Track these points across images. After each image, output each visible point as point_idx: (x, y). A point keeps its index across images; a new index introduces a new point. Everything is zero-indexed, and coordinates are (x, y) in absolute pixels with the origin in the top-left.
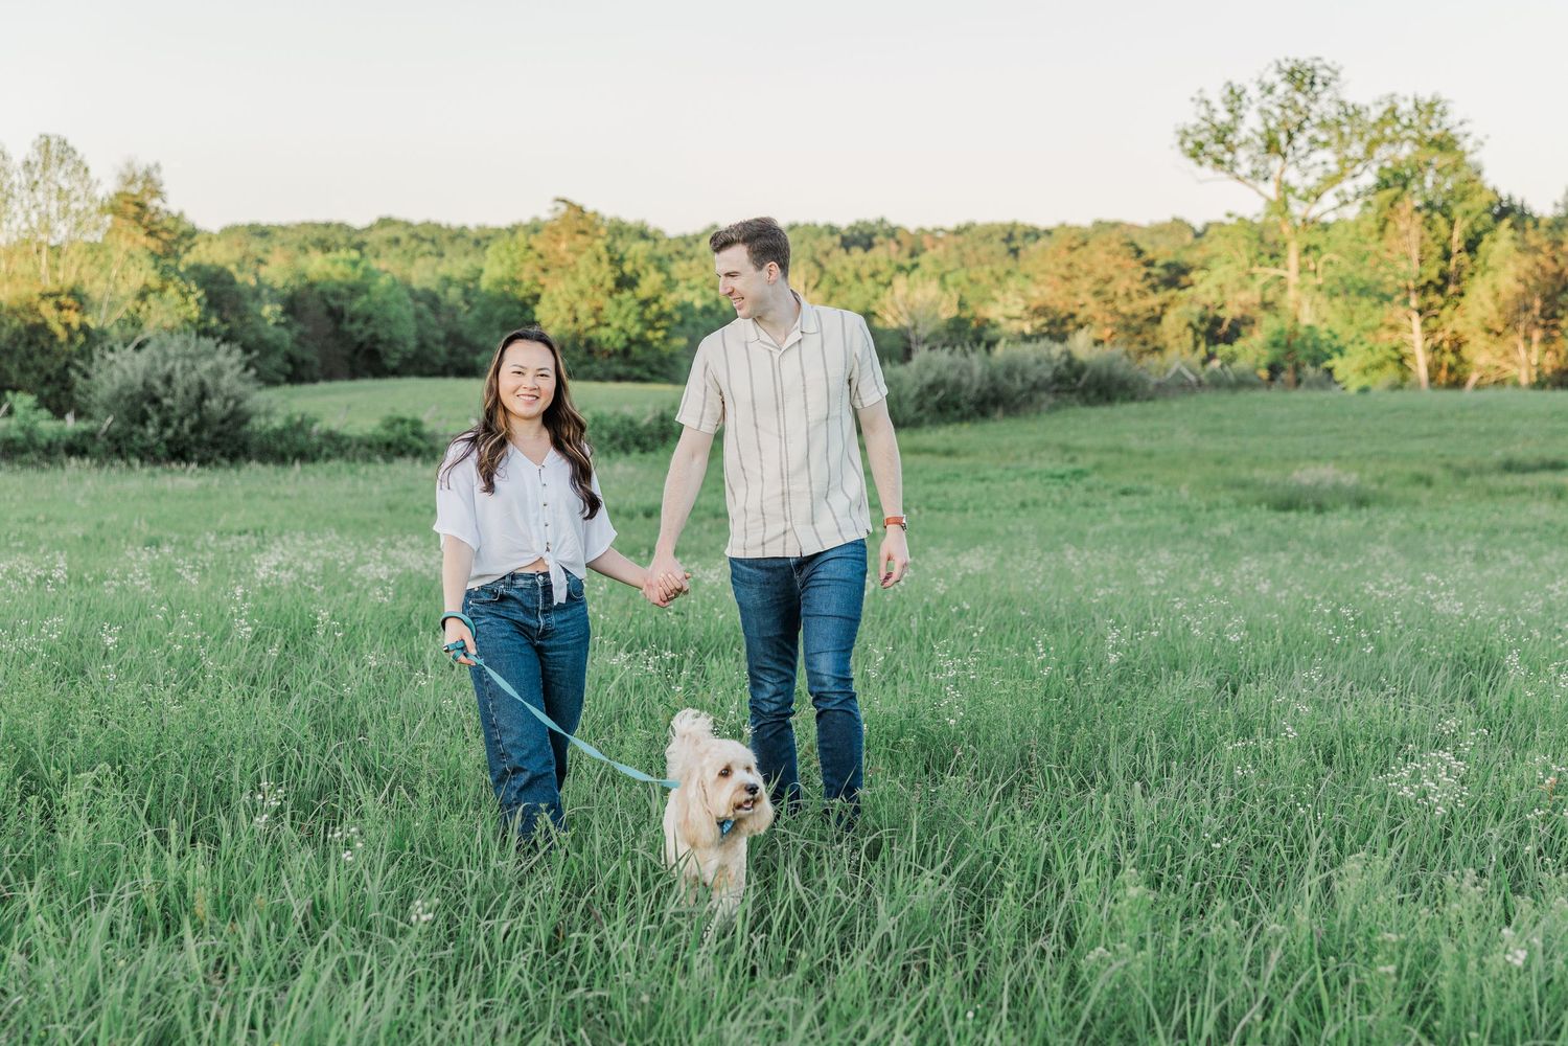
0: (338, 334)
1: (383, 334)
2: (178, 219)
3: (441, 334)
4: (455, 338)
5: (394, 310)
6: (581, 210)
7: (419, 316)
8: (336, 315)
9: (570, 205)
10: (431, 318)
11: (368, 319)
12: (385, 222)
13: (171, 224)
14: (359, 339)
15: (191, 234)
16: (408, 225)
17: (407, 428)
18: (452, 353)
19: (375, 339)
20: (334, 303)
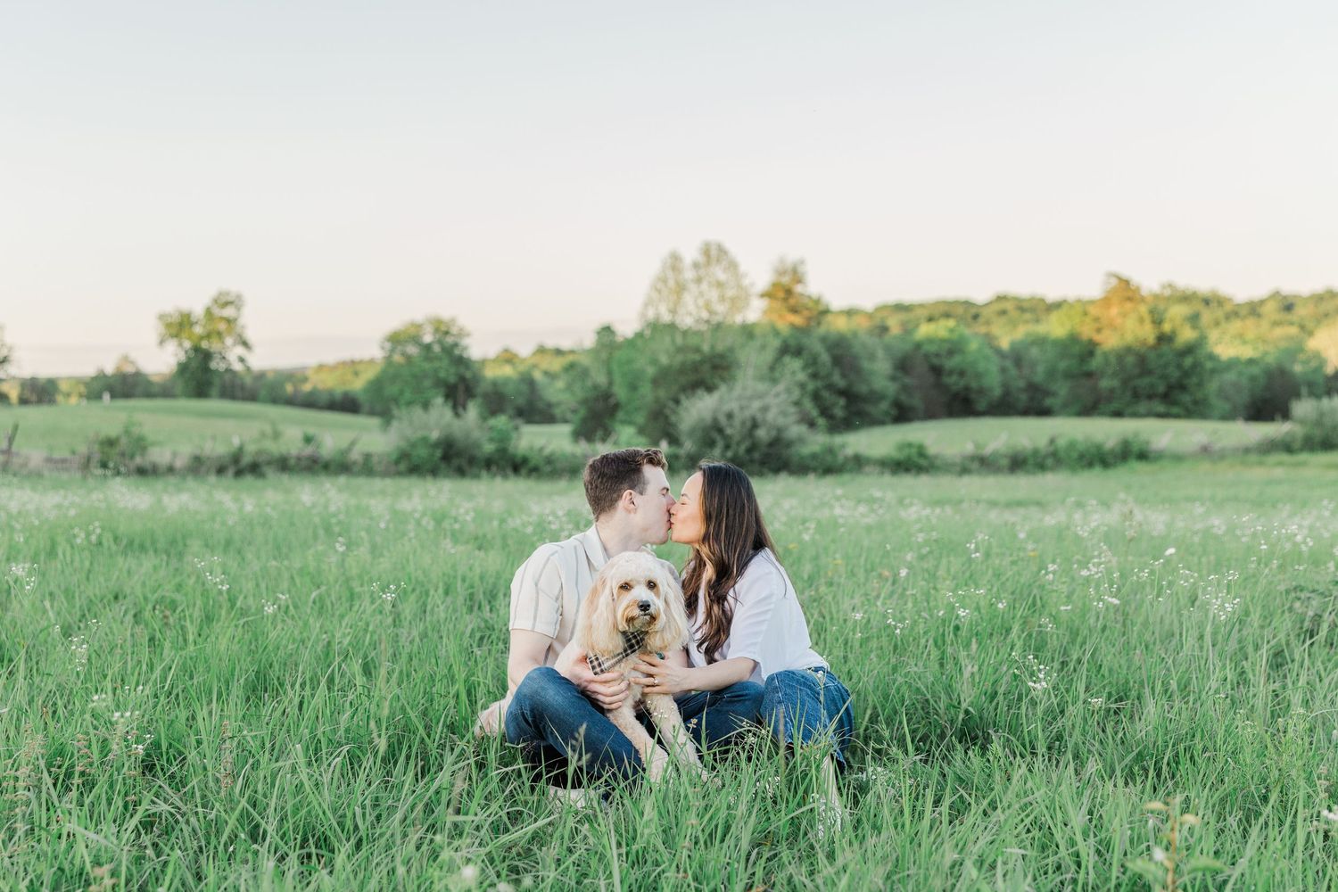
0: (939, 386)
1: (974, 385)
2: (817, 301)
3: (1022, 384)
4: (1033, 388)
5: (982, 366)
6: (1127, 282)
7: (1003, 370)
8: (937, 371)
9: (1120, 279)
10: (1013, 372)
11: (962, 373)
12: (1001, 298)
13: (811, 304)
14: (955, 388)
15: (826, 312)
16: (1016, 299)
17: (914, 451)
18: (1032, 399)
19: (967, 389)
20: (935, 361)
